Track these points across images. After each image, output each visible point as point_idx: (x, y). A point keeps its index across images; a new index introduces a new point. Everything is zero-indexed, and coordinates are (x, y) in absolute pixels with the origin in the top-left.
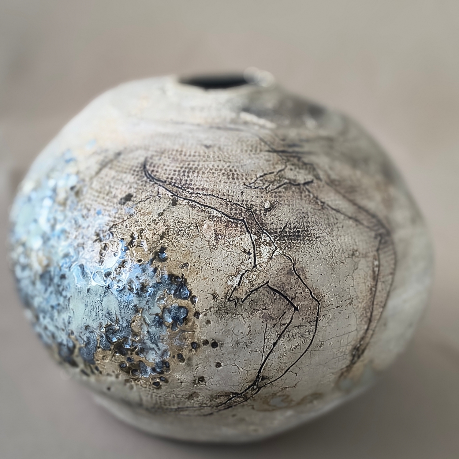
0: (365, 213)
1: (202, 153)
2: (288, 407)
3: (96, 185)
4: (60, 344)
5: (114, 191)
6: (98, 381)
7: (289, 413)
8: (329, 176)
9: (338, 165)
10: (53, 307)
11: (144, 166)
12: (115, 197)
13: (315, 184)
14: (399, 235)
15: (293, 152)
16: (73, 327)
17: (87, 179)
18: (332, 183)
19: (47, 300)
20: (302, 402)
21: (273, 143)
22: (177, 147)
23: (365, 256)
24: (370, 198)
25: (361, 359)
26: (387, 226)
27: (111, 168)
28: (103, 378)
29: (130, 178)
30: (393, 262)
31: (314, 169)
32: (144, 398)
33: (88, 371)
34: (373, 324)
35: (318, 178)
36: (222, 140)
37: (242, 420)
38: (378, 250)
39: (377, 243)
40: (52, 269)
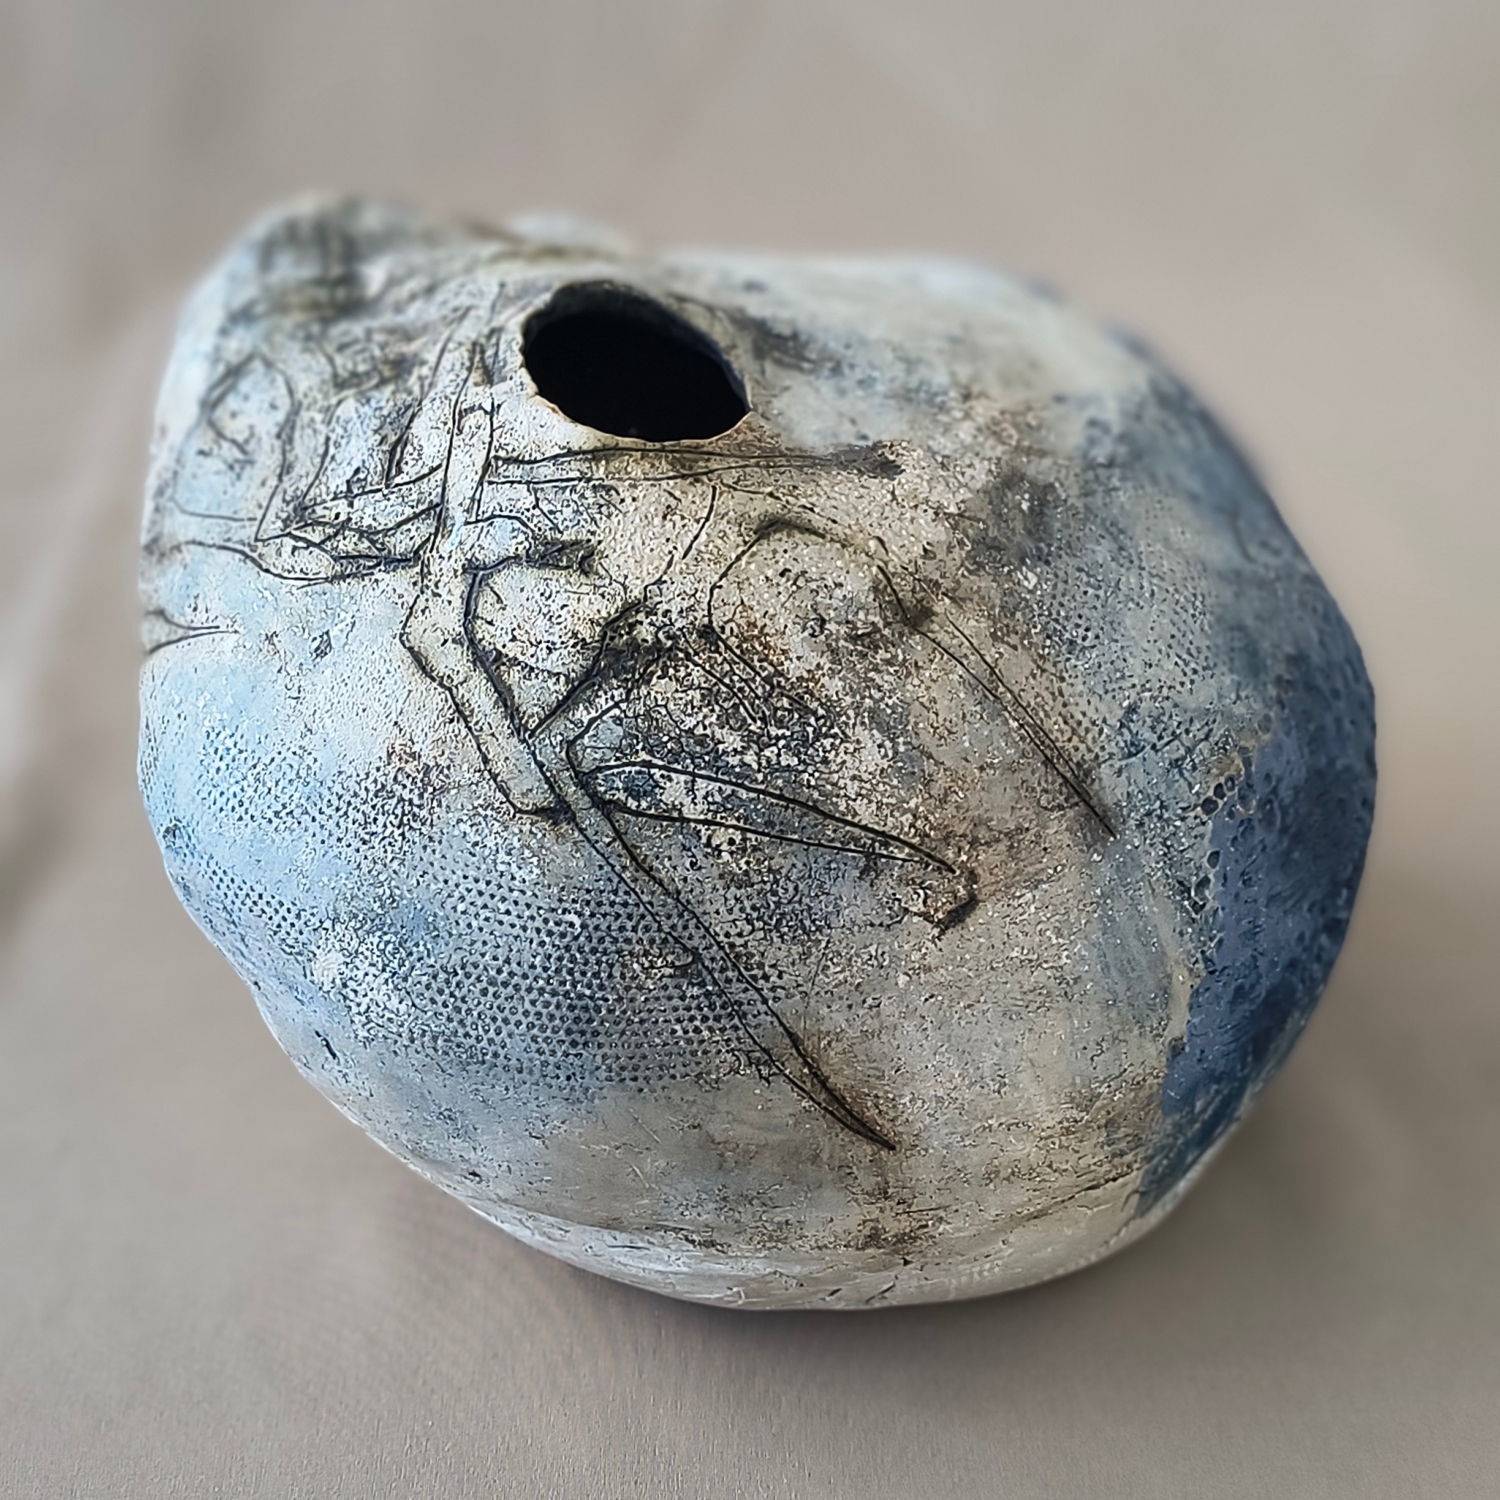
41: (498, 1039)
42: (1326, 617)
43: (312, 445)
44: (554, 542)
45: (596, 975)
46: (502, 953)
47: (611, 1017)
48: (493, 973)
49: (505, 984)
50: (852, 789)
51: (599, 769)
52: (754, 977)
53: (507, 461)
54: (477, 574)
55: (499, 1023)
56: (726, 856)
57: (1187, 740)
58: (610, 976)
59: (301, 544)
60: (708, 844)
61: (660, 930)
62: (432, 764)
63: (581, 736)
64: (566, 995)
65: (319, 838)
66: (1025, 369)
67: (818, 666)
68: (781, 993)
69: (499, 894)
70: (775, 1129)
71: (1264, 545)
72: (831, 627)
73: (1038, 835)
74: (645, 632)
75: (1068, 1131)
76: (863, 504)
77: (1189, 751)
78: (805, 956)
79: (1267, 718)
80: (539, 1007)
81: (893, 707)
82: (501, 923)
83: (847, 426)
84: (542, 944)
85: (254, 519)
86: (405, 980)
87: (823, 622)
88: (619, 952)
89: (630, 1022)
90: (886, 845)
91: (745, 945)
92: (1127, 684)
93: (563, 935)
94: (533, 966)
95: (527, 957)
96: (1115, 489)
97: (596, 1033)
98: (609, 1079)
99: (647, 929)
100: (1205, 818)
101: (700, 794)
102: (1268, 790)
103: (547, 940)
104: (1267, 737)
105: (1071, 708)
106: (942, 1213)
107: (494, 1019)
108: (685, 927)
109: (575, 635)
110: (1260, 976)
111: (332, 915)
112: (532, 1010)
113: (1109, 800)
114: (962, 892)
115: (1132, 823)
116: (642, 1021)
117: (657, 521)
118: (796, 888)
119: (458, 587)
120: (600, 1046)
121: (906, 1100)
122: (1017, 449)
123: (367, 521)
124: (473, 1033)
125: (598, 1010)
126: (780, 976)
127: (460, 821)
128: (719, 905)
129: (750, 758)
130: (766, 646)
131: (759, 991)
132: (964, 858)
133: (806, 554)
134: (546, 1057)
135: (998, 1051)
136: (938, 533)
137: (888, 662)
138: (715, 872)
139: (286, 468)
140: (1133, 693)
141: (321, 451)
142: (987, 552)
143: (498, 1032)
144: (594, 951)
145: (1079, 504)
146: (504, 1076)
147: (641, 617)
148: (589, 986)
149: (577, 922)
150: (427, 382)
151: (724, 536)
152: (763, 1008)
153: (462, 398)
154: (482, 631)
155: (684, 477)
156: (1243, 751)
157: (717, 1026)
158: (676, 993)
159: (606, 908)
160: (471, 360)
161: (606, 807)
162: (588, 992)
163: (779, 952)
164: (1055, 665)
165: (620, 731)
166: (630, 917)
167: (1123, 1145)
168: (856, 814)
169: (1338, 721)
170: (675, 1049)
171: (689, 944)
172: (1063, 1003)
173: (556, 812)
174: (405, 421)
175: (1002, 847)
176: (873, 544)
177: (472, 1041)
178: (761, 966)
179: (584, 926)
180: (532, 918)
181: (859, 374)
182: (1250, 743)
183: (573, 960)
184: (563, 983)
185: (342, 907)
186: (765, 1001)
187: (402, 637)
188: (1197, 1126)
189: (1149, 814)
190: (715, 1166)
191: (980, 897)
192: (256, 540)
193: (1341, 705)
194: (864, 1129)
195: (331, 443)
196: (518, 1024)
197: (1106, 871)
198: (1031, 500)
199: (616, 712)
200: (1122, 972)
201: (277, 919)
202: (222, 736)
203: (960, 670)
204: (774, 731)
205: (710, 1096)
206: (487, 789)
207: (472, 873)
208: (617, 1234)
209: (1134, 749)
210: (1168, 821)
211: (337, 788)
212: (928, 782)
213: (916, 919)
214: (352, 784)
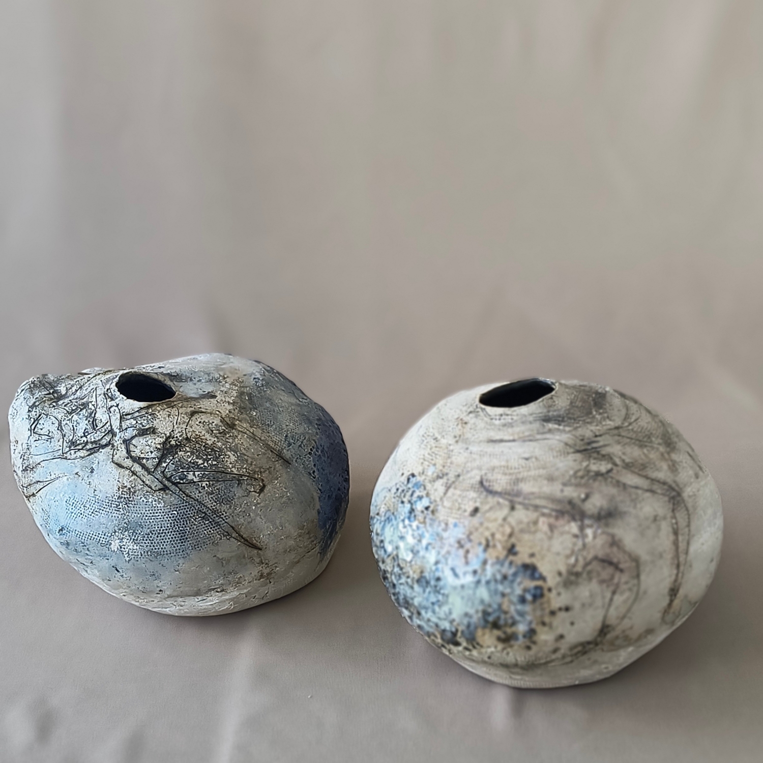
0: (657, 483)
1: (524, 465)
2: (629, 645)
3: (447, 503)
4: (444, 631)
5: (463, 506)
6: (480, 653)
7: (631, 649)
8: (623, 461)
9: (628, 450)
10: (433, 604)
11: (481, 483)
12: (465, 511)
13: (615, 471)
14: (687, 492)
15: (593, 448)
16: (455, 616)
17: (438, 499)
18: (628, 466)
19: (427, 599)
20: (639, 638)
21: (575, 445)
22: (503, 463)
23: (665, 518)
24: (659, 470)
25: (678, 596)
26: (676, 488)
27: (455, 488)
28: (483, 650)
29: (473, 494)
30: (686, 517)
31: (611, 458)
32: (519, 659)
33: (470, 647)
34: (682, 568)
35: (615, 465)
36: (537, 450)
37: (595, 662)
38: (673, 511)
39: (671, 506)
40: (426, 574)
41: (163, 547)
42: (322, 410)
43: (69, 428)
44: (144, 429)
45: (184, 524)
46: (160, 526)
47: (189, 534)
48: (158, 531)
49: (162, 533)
50: (231, 466)
51: (172, 476)
52: (220, 515)
53: (126, 415)
54: (127, 442)
55: (163, 543)
56: (206, 488)
57: (301, 440)
58: (187, 524)
59: (77, 450)
60: (202, 486)
61: (196, 509)
62: (130, 487)
63: (165, 470)
64: (178, 531)
65: (106, 514)
66: (234, 371)
67: (215, 441)
68: (227, 517)
69: (155, 512)
70: (233, 552)
71: (303, 398)
72: (214, 432)
73: (274, 468)
74: (173, 443)
75: (300, 536)
76: (211, 405)
77: (302, 442)
78: (230, 507)
79: (317, 432)
80: (172, 536)
81: (234, 446)
82: (157, 519)
83: (200, 390)
84: (169, 520)
85: (60, 450)
86: (137, 540)
87: (212, 431)
88: (188, 517)
89: (194, 533)
90: (242, 477)
91: (216, 508)
92: (283, 431)
93: (173, 517)
94: (168, 527)
95: (166, 525)
96: (266, 391)
97: (187, 538)
98: (192, 549)
99: (193, 510)
100: (310, 456)
101: (197, 476)
102: (322, 448)
103: (170, 519)
104: (318, 436)
105: (273, 439)
106: (276, 565)
107: (161, 543)
108: (201, 507)
109: (156, 448)
110: (332, 493)
111: (114, 531)
112: (170, 537)
113: (288, 458)
114: (261, 484)
115: (294, 461)
116: (197, 533)
117: (167, 418)
118: (224, 492)
119: (123, 446)
120: (188, 541)
121: (262, 536)
122: (240, 387)
123: (93, 440)
124: (157, 548)
125: (186, 532)
126: (226, 513)
127: (141, 498)
128: (208, 500)
129: (206, 464)
130: (201, 439)
131: (222, 518)
132: (259, 476)
133: (204, 418)
134: (176, 548)
135: (279, 519)
136: (231, 407)
137: (229, 437)
138: (205, 493)
139: (64, 436)
140: (286, 433)
141: (72, 429)
142: (242, 409)
143: (163, 545)
144: (182, 519)
145: (259, 395)
146: (167, 556)
147: (171, 439)
148: (182, 527)
149: (176, 513)
150: (95, 406)
151: (184, 417)
152: (224, 522)
153: (108, 405)
154: (133, 454)
155: (170, 407)
156: (314, 440)
157: (214, 529)
158: (203, 524)
159: (182, 508)
160: (105, 397)
161: (175, 484)
162: (182, 529)
163: (225, 507)
164: (266, 430)
165: (174, 466)
166: (188, 508)
167: (313, 539)
168: (233, 471)
169: (333, 432)
170: (206, 537)
171: (203, 511)
172: (291, 505)
173: (165, 489)
174: (93, 415)
175: (267, 472)
176: (217, 412)
177: (157, 550)
178: (221, 512)
179: (178, 513)
180: (165, 515)
181: (197, 379)
182: (315, 438)
183: (177, 522)
184: (176, 528)
185: (116, 528)
186: (224, 520)
187: (113, 461)
188: (328, 533)
189: (297, 458)
190: (221, 566)
191: (266, 484)
192: (63, 453)
193: (332, 428)
194: (254, 547)
195: (74, 426)
196: (168, 542)
197: (292, 473)
198: (248, 397)
199: (172, 462)
200: (302, 495)
201: (98, 538)
202: (71, 501)
203: (246, 435)
204: (209, 457)
205: (216, 547)
206: (146, 488)
207: (147, 509)
208: (198, 597)
209: (290, 444)
210: (302, 459)
211: (107, 501)
212: (247, 461)
213: (253, 493)
214: (111, 499)
